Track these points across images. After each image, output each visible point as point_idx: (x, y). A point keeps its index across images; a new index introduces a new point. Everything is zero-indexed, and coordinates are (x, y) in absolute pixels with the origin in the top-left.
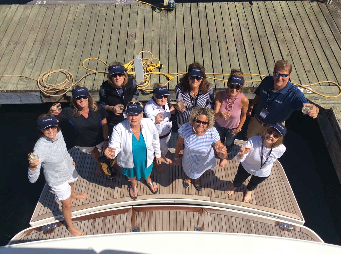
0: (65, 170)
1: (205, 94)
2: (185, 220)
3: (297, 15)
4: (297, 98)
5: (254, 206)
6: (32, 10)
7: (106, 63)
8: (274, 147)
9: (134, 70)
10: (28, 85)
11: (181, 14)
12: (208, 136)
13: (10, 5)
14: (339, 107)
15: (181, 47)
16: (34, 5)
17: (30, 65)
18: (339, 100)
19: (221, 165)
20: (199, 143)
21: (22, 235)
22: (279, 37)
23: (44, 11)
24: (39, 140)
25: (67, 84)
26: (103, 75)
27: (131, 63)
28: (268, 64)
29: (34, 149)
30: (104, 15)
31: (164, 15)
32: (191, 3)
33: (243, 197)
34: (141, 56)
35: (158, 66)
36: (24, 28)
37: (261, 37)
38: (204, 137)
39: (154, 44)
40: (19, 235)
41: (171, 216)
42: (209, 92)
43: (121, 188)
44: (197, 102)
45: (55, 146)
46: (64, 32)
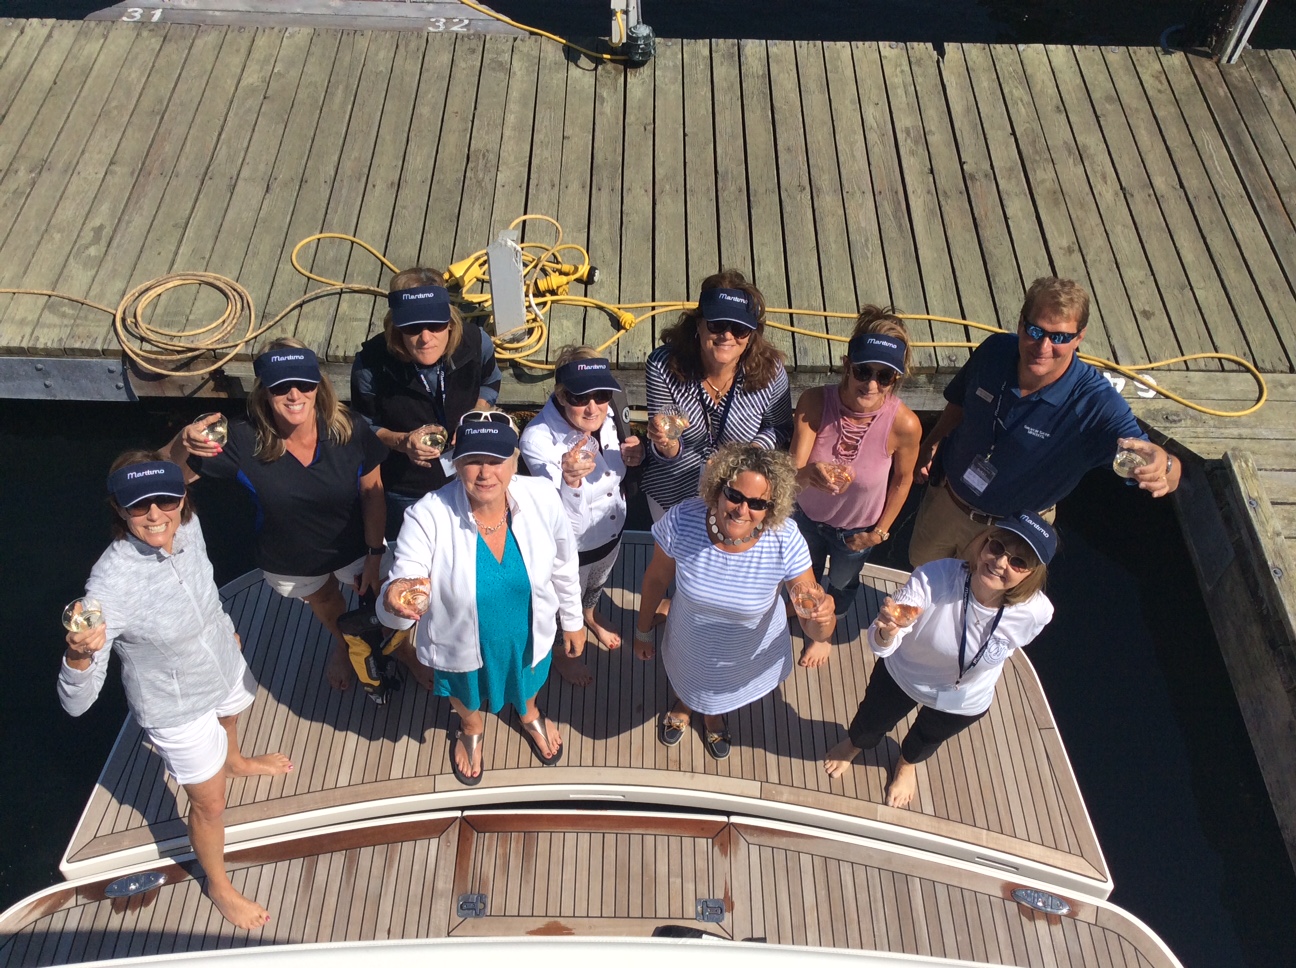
0: (207, 667)
1: (759, 390)
2: (662, 869)
3: (1108, 99)
4: (1105, 421)
5: (924, 821)
6: (107, 42)
7: (384, 256)
8: (1011, 604)
9: (488, 285)
10: (80, 330)
11: (676, 79)
12: (767, 552)
13: (23, 21)
14: (1253, 453)
15: (670, 207)
16: (113, 22)
17: (87, 252)
18: (1255, 426)
19: (806, 659)
20: (730, 578)
21: (30, 912)
22: (1038, 180)
23: (153, 50)
24: (109, 549)
25: (229, 329)
26: (369, 301)
27: (477, 259)
28: (994, 280)
29: (87, 587)
30: (381, 71)
31: (609, 82)
32: (713, 40)
33: (884, 784)
34: (518, 233)
35: (582, 276)
36: (72, 109)
37: (972, 177)
38: (752, 557)
39: (570, 190)
40: (16, 913)
41: (610, 853)
42: (771, 383)
43: (422, 740)
44: (726, 421)
45: (171, 574)
46: (226, 129)
